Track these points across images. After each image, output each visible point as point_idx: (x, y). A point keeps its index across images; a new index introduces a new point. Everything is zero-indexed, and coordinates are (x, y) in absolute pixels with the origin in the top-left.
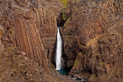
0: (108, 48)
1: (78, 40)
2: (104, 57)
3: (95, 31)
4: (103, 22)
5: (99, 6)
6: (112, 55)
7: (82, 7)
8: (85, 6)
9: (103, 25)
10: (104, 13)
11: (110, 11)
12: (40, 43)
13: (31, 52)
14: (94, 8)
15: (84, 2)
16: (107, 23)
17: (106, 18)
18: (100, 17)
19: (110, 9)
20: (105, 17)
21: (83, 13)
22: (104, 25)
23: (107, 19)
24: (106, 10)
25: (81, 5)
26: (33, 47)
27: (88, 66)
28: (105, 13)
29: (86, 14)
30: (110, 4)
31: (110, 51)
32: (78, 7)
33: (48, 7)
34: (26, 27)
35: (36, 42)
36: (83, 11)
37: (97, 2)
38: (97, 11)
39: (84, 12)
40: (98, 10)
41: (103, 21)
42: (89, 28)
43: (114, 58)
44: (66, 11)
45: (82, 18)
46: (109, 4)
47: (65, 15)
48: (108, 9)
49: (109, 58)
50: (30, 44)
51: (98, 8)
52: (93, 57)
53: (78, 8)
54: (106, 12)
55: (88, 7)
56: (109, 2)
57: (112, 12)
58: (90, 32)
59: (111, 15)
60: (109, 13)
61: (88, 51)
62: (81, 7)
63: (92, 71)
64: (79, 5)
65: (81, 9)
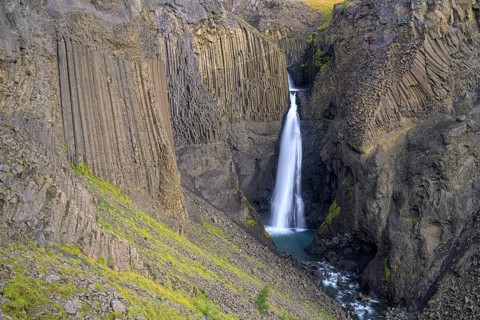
0: (434, 166)
1: (341, 135)
2: (419, 199)
3: (399, 106)
4: (428, 74)
5: (415, 18)
6: (449, 194)
7: (363, 24)
8: (371, 20)
9: (429, 86)
10: (433, 42)
11: (462, 37)
12: (155, 122)
13: (120, 145)
14: (401, 25)
15: (368, 5)
16: (443, 80)
17: (441, 63)
18: (418, 56)
19: (461, 29)
20: (437, 59)
21: (367, 44)
22: (432, 85)
23: (444, 65)
24: (442, 33)
25: (362, 17)
26: (133, 131)
27: (364, 226)
28: (440, 42)
29: (374, 47)
30: (461, 13)
31: (442, 177)
32: (352, 23)
33: (269, 25)
34: (109, 70)
35: (144, 119)
36: (366, 36)
37: (410, 4)
38: (410, 35)
39: (370, 41)
40: (414, 31)
41: (430, 72)
42: (378, 95)
43: (454, 207)
44: (327, 37)
45: (363, 61)
46: (455, 12)
47: (323, 53)
48: (454, 30)
49: (438, 204)
50: (119, 121)
51: (412, 24)
52: (380, 196)
53: (351, 27)
54: (442, 39)
55: (380, 23)
56: (455, 6)
57: (470, 41)
58: (379, 109)
59: (466, 49)
60: (456, 42)
61: (366, 173)
62: (361, 23)
63: (378, 245)
64: (354, 15)
65: (361, 30)
